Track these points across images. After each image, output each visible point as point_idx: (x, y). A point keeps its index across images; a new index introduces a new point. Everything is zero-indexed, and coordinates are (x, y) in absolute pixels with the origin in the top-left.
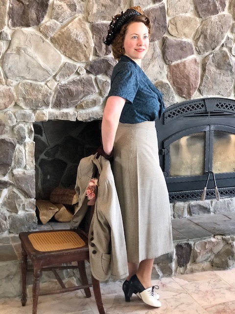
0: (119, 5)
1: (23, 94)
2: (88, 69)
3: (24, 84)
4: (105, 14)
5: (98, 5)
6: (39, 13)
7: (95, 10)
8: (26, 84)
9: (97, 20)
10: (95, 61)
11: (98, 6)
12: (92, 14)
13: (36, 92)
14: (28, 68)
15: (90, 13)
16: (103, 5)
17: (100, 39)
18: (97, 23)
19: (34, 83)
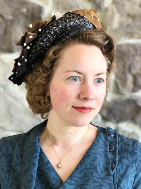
2: (104, 114)
4: (132, 28)
5: (122, 15)
7: (116, 24)
10: (115, 102)
11: (121, 17)
14: (10, 115)
15: (108, 28)
16: (129, 15)
17: (124, 67)
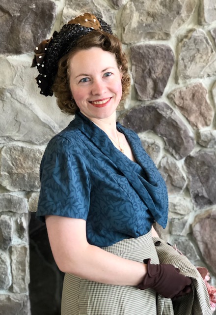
0: (178, 13)
1: (9, 166)
3: (11, 150)
5: (141, 14)
6: (37, 30)
7: (134, 23)
8: (15, 148)
9: (138, 40)
10: (134, 110)
11: (140, 16)
12: (129, 29)
13: (30, 163)
14: (17, 123)
15: (126, 28)
16: (149, 14)
17: (143, 71)
18: (138, 44)
19: (27, 146)
